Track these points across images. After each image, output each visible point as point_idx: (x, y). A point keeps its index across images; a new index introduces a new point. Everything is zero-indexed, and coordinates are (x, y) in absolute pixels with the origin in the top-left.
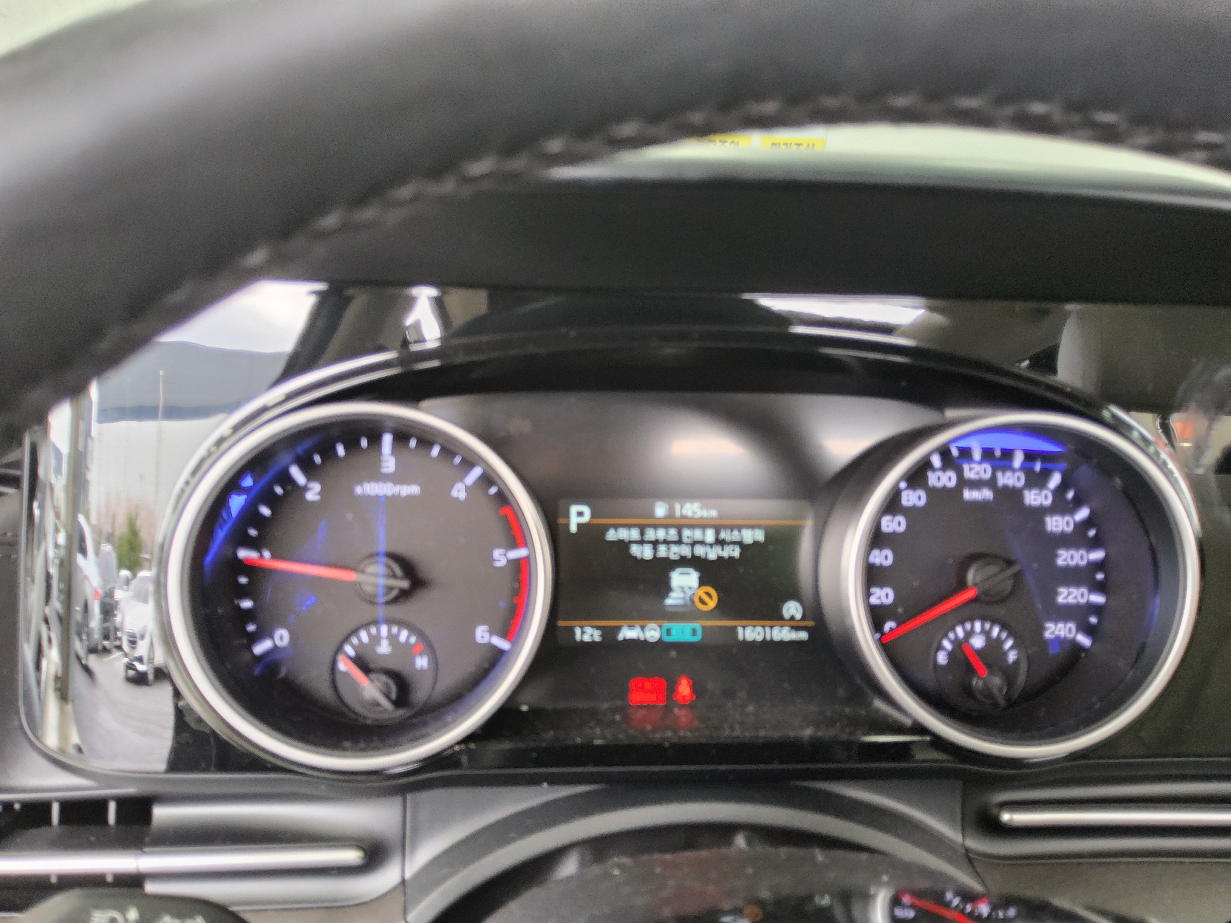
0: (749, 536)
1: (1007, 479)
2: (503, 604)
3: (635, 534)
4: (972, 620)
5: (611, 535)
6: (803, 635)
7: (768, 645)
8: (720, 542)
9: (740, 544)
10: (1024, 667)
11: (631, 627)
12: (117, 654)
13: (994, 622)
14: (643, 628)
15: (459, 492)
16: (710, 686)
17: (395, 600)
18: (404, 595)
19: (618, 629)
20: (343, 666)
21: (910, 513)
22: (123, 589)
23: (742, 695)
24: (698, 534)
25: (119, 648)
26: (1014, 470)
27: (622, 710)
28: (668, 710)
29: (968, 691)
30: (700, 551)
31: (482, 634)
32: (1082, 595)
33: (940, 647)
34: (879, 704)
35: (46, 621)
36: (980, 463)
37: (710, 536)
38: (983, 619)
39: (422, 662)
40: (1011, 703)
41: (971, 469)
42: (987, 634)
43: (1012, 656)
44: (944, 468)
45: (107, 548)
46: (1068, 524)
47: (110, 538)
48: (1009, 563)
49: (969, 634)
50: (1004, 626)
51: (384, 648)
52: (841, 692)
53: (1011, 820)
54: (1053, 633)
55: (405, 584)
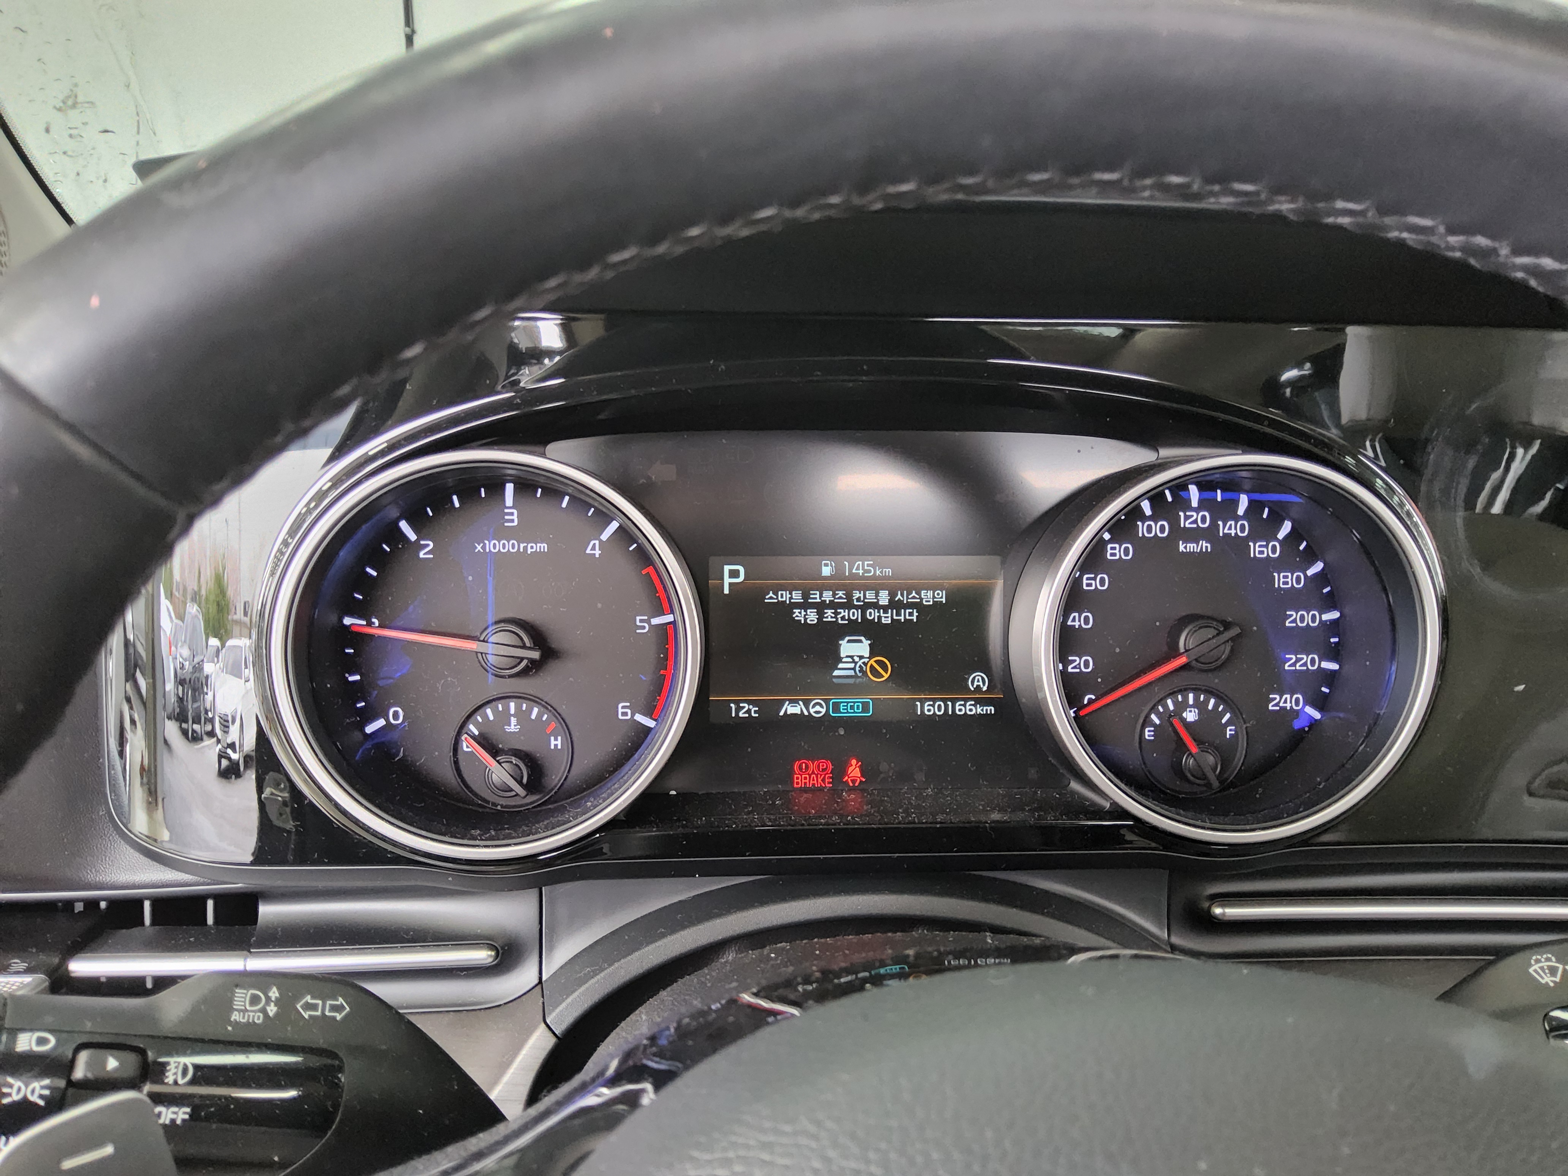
0: (928, 597)
1: (1230, 528)
2: (646, 678)
3: (797, 596)
4: (1184, 691)
5: (770, 598)
6: (991, 709)
7: (951, 721)
8: (895, 605)
9: (918, 606)
10: (1243, 743)
11: (793, 702)
12: (208, 742)
13: (1210, 692)
14: (806, 703)
15: (594, 549)
16: (884, 766)
17: (525, 673)
18: (534, 667)
19: (781, 703)
20: (467, 746)
21: (1116, 568)
22: (213, 662)
23: (920, 777)
24: (870, 596)
25: (211, 734)
26: (1237, 518)
27: (783, 794)
28: (835, 792)
29: (1178, 770)
30: (872, 615)
31: (624, 712)
32: (1313, 662)
33: (1147, 722)
34: (1075, 785)
35: (128, 700)
36: (1197, 510)
37: (884, 599)
38: (1197, 690)
39: (556, 743)
40: (1226, 785)
41: (1187, 518)
42: (1200, 706)
43: (1229, 731)
44: (1154, 518)
45: (193, 609)
46: (1298, 580)
47: (196, 597)
48: (1227, 626)
49: (1182, 706)
50: (1221, 698)
51: (513, 727)
52: (1033, 773)
53: (1224, 914)
54: (1277, 705)
55: (536, 655)
